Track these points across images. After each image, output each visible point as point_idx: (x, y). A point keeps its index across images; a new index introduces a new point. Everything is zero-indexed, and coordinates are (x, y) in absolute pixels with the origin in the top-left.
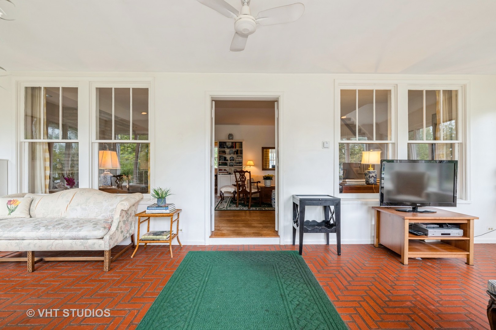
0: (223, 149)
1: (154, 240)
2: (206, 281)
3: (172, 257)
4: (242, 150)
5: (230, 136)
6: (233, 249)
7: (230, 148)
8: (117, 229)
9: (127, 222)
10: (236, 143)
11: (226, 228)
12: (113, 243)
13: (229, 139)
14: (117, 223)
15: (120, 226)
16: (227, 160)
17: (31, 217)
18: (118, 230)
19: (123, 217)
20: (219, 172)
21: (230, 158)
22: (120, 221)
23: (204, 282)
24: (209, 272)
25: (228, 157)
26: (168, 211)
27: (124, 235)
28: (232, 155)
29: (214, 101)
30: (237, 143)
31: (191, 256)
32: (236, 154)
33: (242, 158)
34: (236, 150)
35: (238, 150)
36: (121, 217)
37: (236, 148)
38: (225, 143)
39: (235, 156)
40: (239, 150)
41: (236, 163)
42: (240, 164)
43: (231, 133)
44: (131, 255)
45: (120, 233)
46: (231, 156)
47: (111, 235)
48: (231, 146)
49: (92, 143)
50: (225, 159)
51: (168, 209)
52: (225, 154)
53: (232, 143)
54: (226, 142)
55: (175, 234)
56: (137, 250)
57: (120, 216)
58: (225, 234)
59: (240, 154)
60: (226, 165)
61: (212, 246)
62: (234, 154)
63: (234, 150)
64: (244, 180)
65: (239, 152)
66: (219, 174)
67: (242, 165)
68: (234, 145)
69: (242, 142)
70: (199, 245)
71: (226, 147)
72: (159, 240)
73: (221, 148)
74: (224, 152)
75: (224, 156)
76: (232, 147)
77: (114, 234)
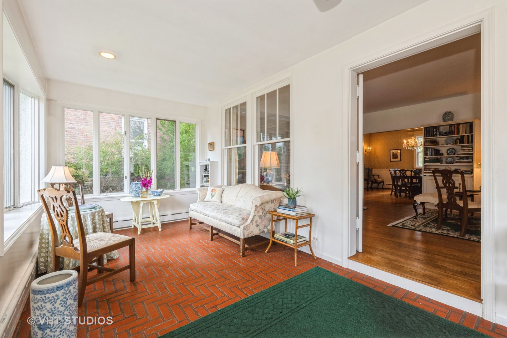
0: (432, 138)
1: (283, 241)
2: (302, 307)
3: (296, 265)
4: (472, 136)
5: (448, 115)
6: (376, 286)
7: (446, 134)
8: (252, 221)
9: (263, 218)
10: (458, 125)
11: (384, 254)
12: (248, 233)
13: (444, 120)
14: (252, 217)
15: (255, 220)
16: (442, 154)
17: (221, 202)
18: (253, 223)
19: (258, 212)
20: (424, 173)
21: (448, 150)
22: (256, 215)
23: (298, 307)
24: (316, 298)
25: (444, 149)
26: (293, 214)
27: (260, 229)
28: (451, 146)
29: (361, 73)
30: (461, 126)
31: (313, 273)
32: (460, 143)
33: (472, 149)
34: (459, 137)
35: (462, 137)
36: (256, 212)
37: (458, 133)
38: (436, 128)
39: (458, 147)
40: (467, 137)
41: (458, 158)
42: (468, 159)
43: (448, 110)
44: (266, 250)
45: (255, 226)
46: (449, 148)
47: (245, 226)
48: (449, 131)
49: (254, 145)
50: (437, 152)
51: (294, 211)
52: (438, 144)
53: (451, 126)
54: (439, 126)
55: (307, 242)
56: (270, 247)
57: (255, 210)
58: (373, 261)
59: (468, 143)
60: (437, 162)
61: (350, 271)
62: (456, 144)
63: (455, 136)
64: (451, 185)
65: (465, 140)
66: (425, 176)
67: (472, 162)
68: (453, 129)
69: (472, 122)
70: (335, 263)
71: (438, 133)
72: (286, 243)
73: (429, 137)
74: (436, 142)
75: (436, 148)
76: (451, 132)
77: (249, 226)
